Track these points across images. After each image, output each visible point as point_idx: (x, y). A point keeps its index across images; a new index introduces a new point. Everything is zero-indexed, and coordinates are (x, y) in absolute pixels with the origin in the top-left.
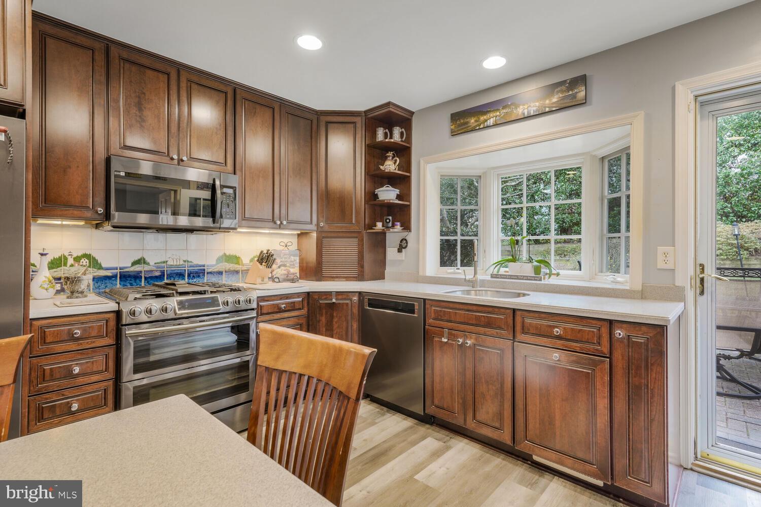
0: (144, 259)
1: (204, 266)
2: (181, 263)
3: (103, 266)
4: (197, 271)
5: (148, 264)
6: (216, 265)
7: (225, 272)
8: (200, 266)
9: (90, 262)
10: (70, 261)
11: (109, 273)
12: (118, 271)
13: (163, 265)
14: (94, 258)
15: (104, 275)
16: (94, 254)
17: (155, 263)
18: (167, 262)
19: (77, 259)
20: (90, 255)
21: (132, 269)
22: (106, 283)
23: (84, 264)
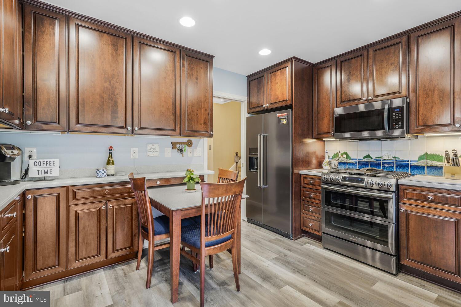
0: (370, 156)
1: (408, 161)
2: (391, 159)
3: (351, 158)
4: (402, 164)
5: (372, 158)
6: (418, 161)
7: (427, 167)
8: (406, 161)
9: (346, 156)
10: (340, 155)
11: (353, 161)
12: (358, 161)
13: (380, 159)
14: (348, 154)
15: (351, 162)
16: (348, 153)
17: (376, 158)
18: (382, 157)
19: (342, 155)
20: (346, 153)
21: (364, 160)
22: (353, 166)
23: (344, 157)
